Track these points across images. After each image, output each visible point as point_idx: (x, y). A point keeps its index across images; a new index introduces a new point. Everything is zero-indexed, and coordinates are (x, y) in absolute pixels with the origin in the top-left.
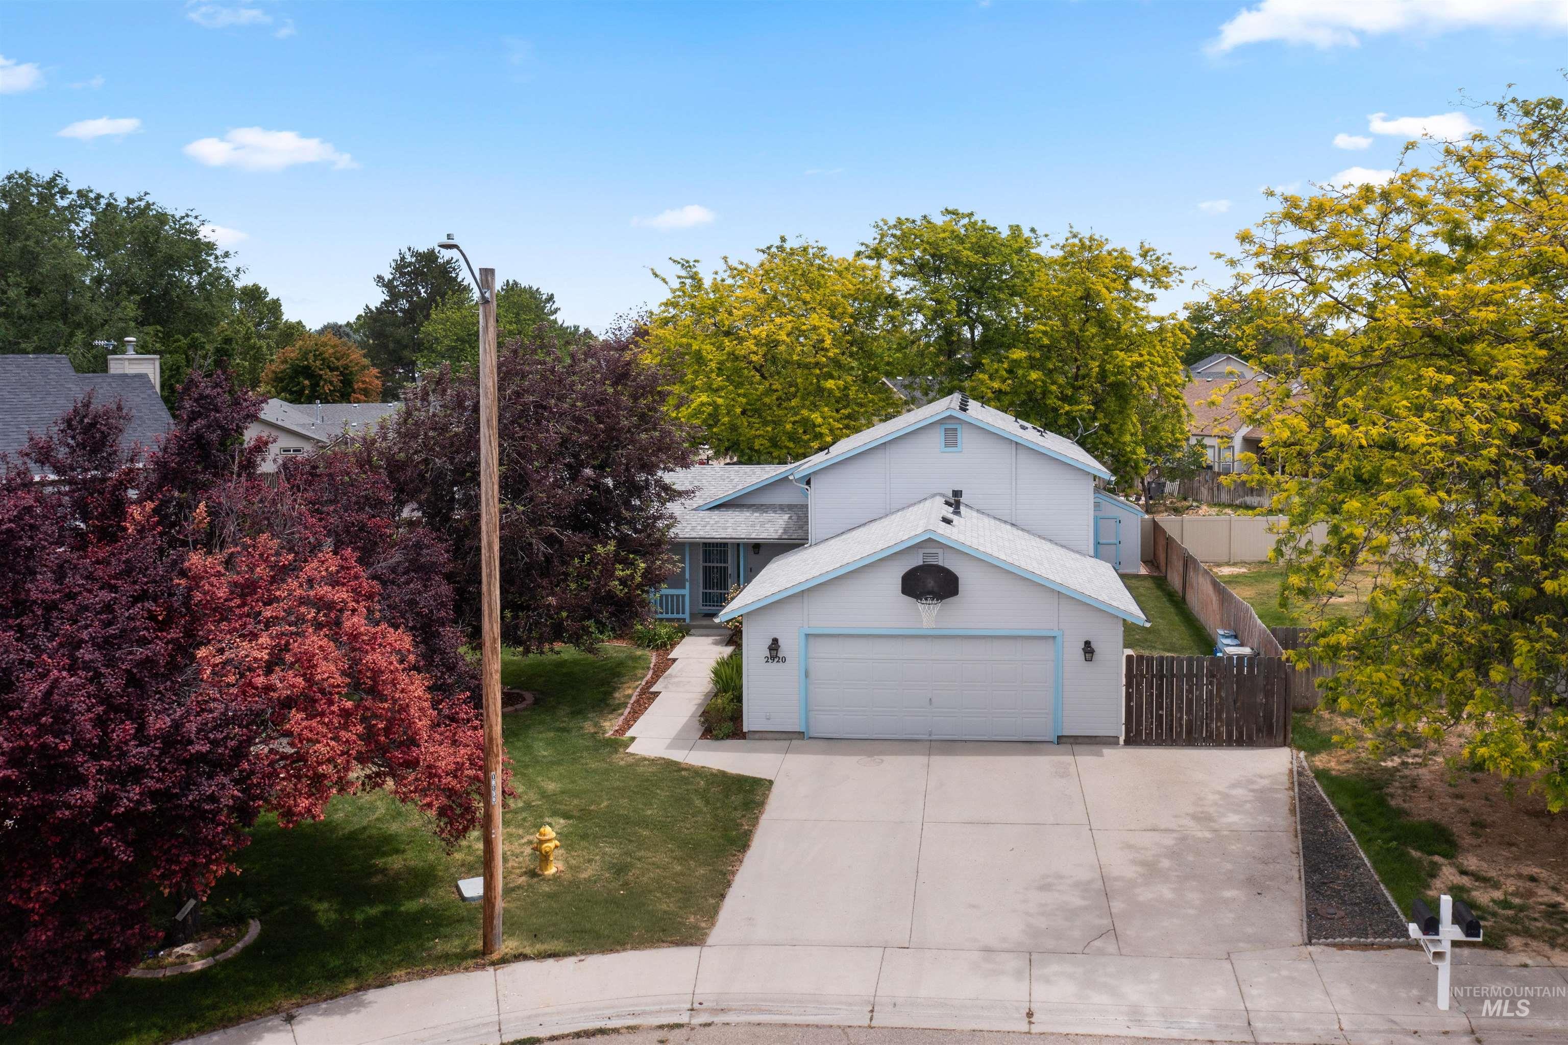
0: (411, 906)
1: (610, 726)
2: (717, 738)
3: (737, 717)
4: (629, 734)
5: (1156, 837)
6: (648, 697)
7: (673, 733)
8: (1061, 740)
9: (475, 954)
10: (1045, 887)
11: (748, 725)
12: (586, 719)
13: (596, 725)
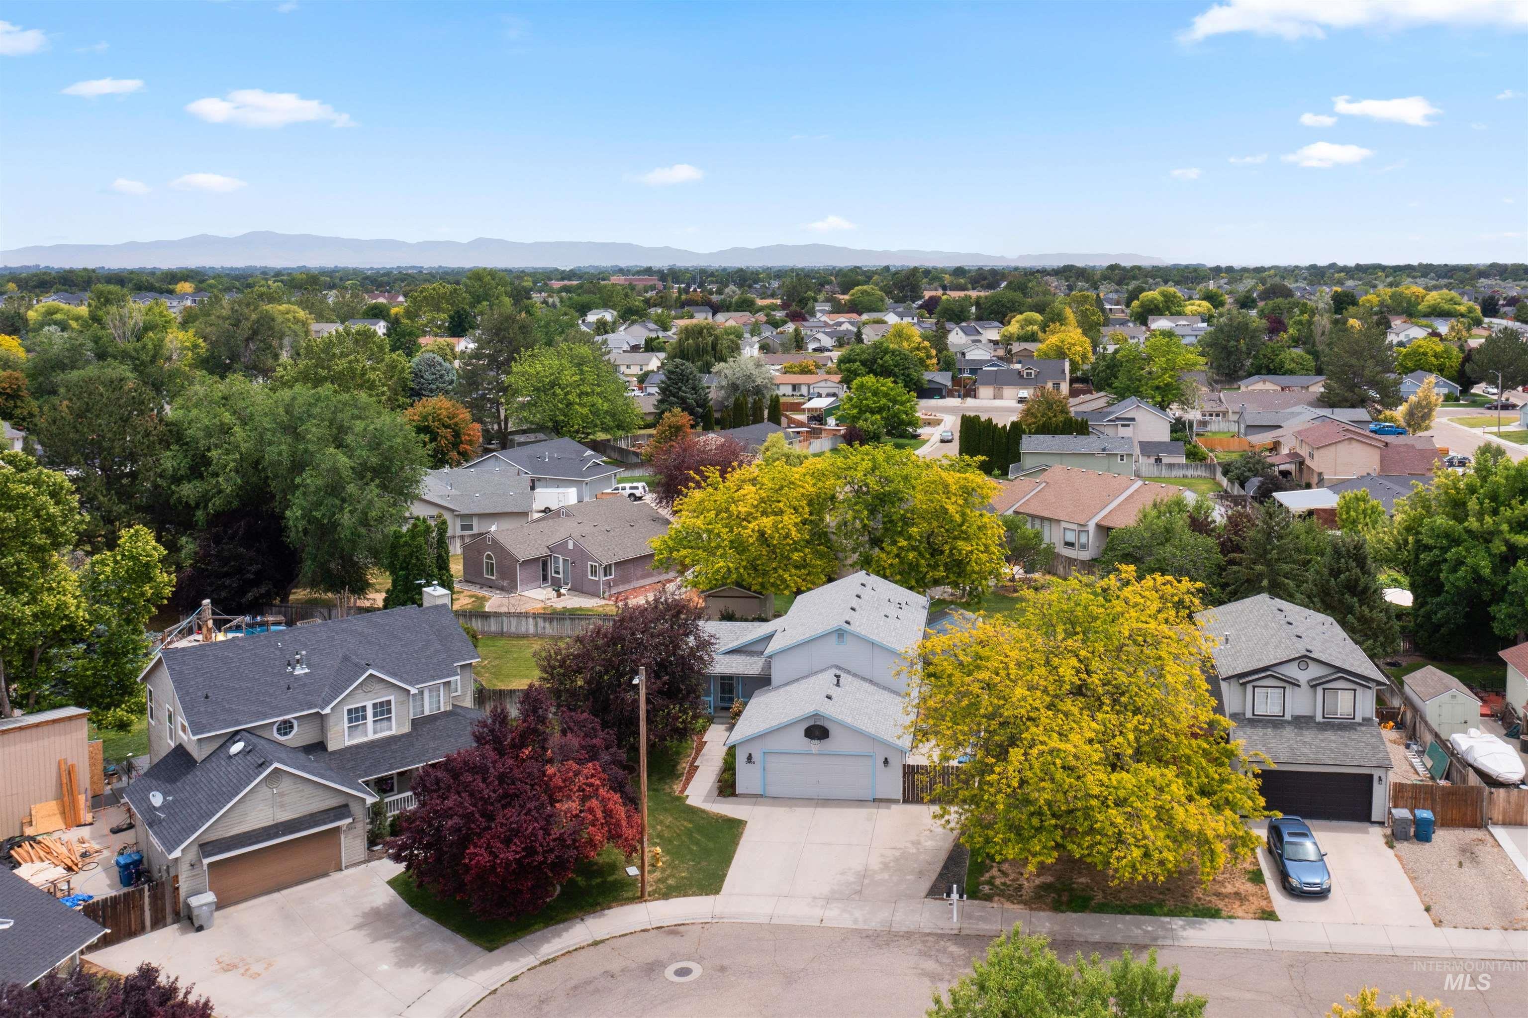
0: (611, 878)
1: (677, 788)
2: (724, 796)
3: (733, 785)
4: (686, 793)
5: (894, 851)
6: (694, 769)
7: (705, 792)
8: (874, 800)
9: (638, 898)
10: (842, 874)
11: (738, 791)
12: (666, 783)
13: (671, 788)
